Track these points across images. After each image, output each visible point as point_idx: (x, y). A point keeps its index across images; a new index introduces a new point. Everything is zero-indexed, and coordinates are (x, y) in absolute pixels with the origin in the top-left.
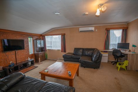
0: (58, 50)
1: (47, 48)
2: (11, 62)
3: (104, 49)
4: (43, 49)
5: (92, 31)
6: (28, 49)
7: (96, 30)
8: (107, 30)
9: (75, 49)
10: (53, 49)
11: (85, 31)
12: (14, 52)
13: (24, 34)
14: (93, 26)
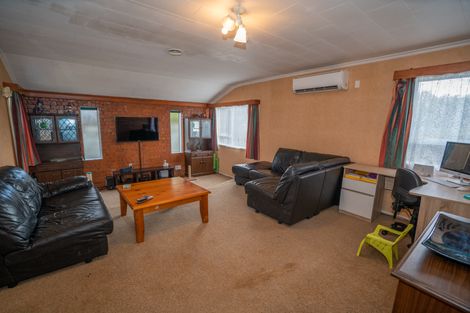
0: (241, 150)
1: (219, 143)
2: (130, 165)
3: (380, 166)
4: (209, 144)
5: (336, 87)
6: (169, 141)
7: (357, 84)
8: (400, 81)
9: (281, 150)
10: (232, 145)
11: (311, 89)
12: (136, 144)
13: (159, 105)
14: (338, 70)
